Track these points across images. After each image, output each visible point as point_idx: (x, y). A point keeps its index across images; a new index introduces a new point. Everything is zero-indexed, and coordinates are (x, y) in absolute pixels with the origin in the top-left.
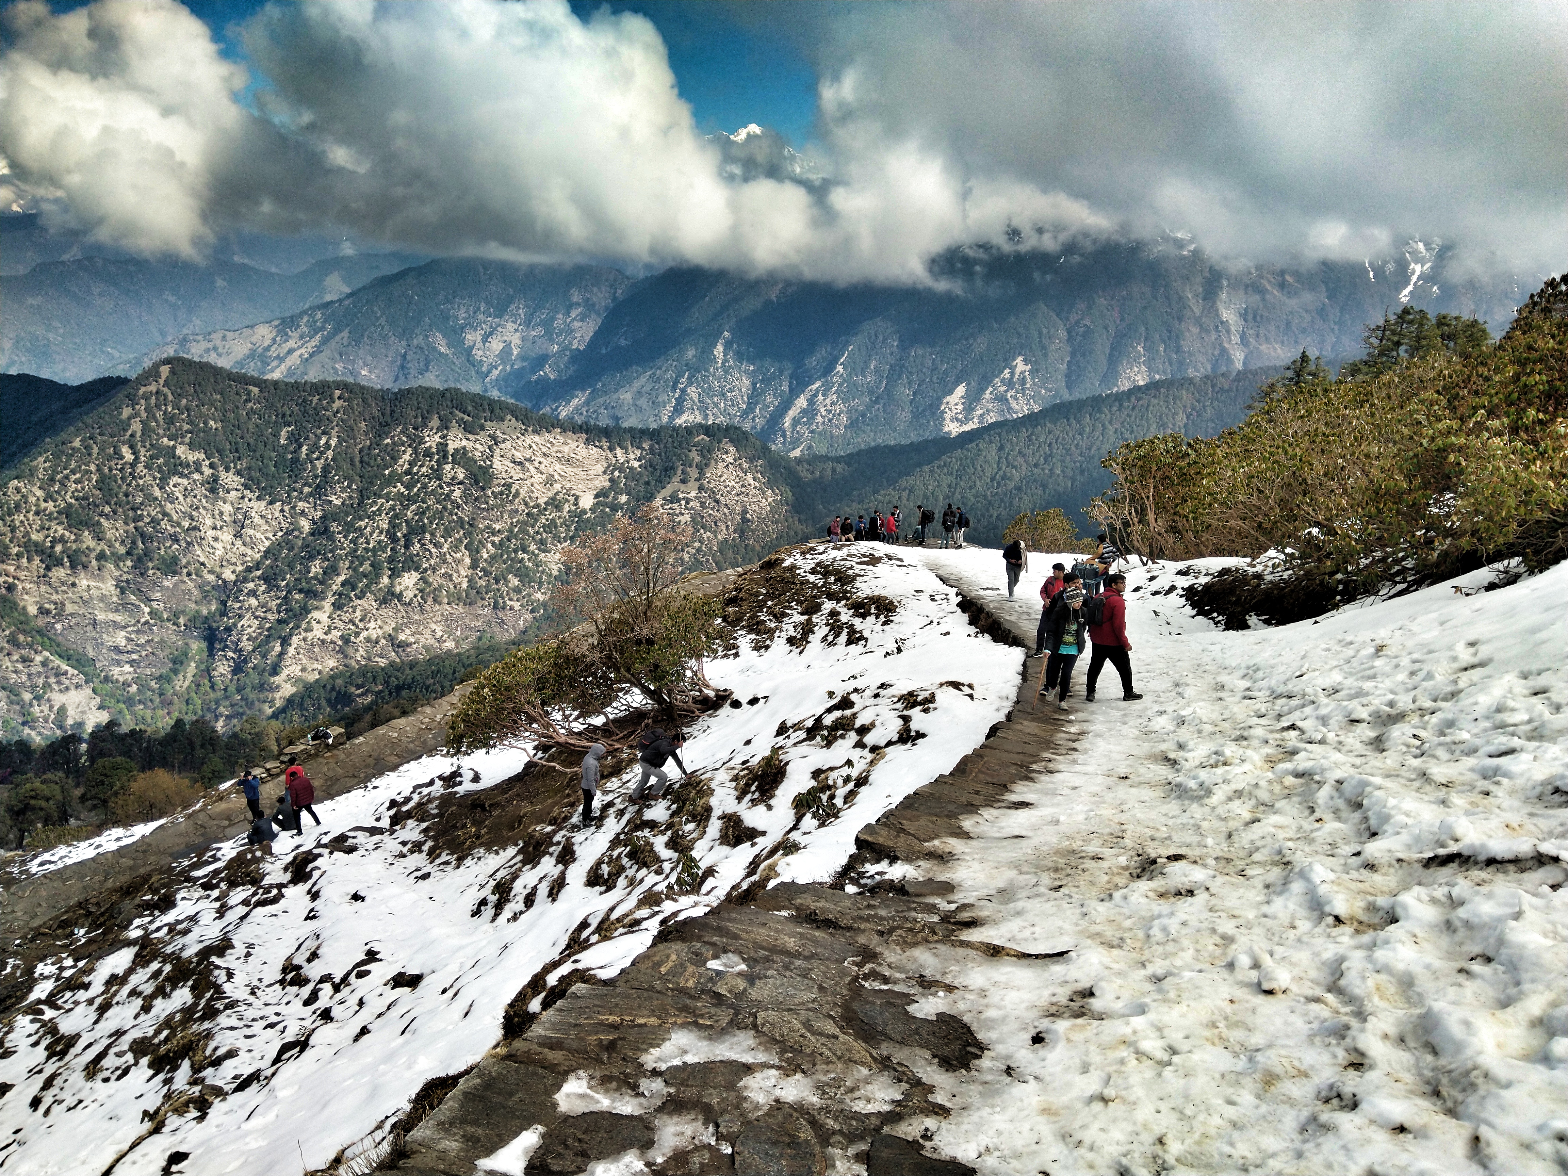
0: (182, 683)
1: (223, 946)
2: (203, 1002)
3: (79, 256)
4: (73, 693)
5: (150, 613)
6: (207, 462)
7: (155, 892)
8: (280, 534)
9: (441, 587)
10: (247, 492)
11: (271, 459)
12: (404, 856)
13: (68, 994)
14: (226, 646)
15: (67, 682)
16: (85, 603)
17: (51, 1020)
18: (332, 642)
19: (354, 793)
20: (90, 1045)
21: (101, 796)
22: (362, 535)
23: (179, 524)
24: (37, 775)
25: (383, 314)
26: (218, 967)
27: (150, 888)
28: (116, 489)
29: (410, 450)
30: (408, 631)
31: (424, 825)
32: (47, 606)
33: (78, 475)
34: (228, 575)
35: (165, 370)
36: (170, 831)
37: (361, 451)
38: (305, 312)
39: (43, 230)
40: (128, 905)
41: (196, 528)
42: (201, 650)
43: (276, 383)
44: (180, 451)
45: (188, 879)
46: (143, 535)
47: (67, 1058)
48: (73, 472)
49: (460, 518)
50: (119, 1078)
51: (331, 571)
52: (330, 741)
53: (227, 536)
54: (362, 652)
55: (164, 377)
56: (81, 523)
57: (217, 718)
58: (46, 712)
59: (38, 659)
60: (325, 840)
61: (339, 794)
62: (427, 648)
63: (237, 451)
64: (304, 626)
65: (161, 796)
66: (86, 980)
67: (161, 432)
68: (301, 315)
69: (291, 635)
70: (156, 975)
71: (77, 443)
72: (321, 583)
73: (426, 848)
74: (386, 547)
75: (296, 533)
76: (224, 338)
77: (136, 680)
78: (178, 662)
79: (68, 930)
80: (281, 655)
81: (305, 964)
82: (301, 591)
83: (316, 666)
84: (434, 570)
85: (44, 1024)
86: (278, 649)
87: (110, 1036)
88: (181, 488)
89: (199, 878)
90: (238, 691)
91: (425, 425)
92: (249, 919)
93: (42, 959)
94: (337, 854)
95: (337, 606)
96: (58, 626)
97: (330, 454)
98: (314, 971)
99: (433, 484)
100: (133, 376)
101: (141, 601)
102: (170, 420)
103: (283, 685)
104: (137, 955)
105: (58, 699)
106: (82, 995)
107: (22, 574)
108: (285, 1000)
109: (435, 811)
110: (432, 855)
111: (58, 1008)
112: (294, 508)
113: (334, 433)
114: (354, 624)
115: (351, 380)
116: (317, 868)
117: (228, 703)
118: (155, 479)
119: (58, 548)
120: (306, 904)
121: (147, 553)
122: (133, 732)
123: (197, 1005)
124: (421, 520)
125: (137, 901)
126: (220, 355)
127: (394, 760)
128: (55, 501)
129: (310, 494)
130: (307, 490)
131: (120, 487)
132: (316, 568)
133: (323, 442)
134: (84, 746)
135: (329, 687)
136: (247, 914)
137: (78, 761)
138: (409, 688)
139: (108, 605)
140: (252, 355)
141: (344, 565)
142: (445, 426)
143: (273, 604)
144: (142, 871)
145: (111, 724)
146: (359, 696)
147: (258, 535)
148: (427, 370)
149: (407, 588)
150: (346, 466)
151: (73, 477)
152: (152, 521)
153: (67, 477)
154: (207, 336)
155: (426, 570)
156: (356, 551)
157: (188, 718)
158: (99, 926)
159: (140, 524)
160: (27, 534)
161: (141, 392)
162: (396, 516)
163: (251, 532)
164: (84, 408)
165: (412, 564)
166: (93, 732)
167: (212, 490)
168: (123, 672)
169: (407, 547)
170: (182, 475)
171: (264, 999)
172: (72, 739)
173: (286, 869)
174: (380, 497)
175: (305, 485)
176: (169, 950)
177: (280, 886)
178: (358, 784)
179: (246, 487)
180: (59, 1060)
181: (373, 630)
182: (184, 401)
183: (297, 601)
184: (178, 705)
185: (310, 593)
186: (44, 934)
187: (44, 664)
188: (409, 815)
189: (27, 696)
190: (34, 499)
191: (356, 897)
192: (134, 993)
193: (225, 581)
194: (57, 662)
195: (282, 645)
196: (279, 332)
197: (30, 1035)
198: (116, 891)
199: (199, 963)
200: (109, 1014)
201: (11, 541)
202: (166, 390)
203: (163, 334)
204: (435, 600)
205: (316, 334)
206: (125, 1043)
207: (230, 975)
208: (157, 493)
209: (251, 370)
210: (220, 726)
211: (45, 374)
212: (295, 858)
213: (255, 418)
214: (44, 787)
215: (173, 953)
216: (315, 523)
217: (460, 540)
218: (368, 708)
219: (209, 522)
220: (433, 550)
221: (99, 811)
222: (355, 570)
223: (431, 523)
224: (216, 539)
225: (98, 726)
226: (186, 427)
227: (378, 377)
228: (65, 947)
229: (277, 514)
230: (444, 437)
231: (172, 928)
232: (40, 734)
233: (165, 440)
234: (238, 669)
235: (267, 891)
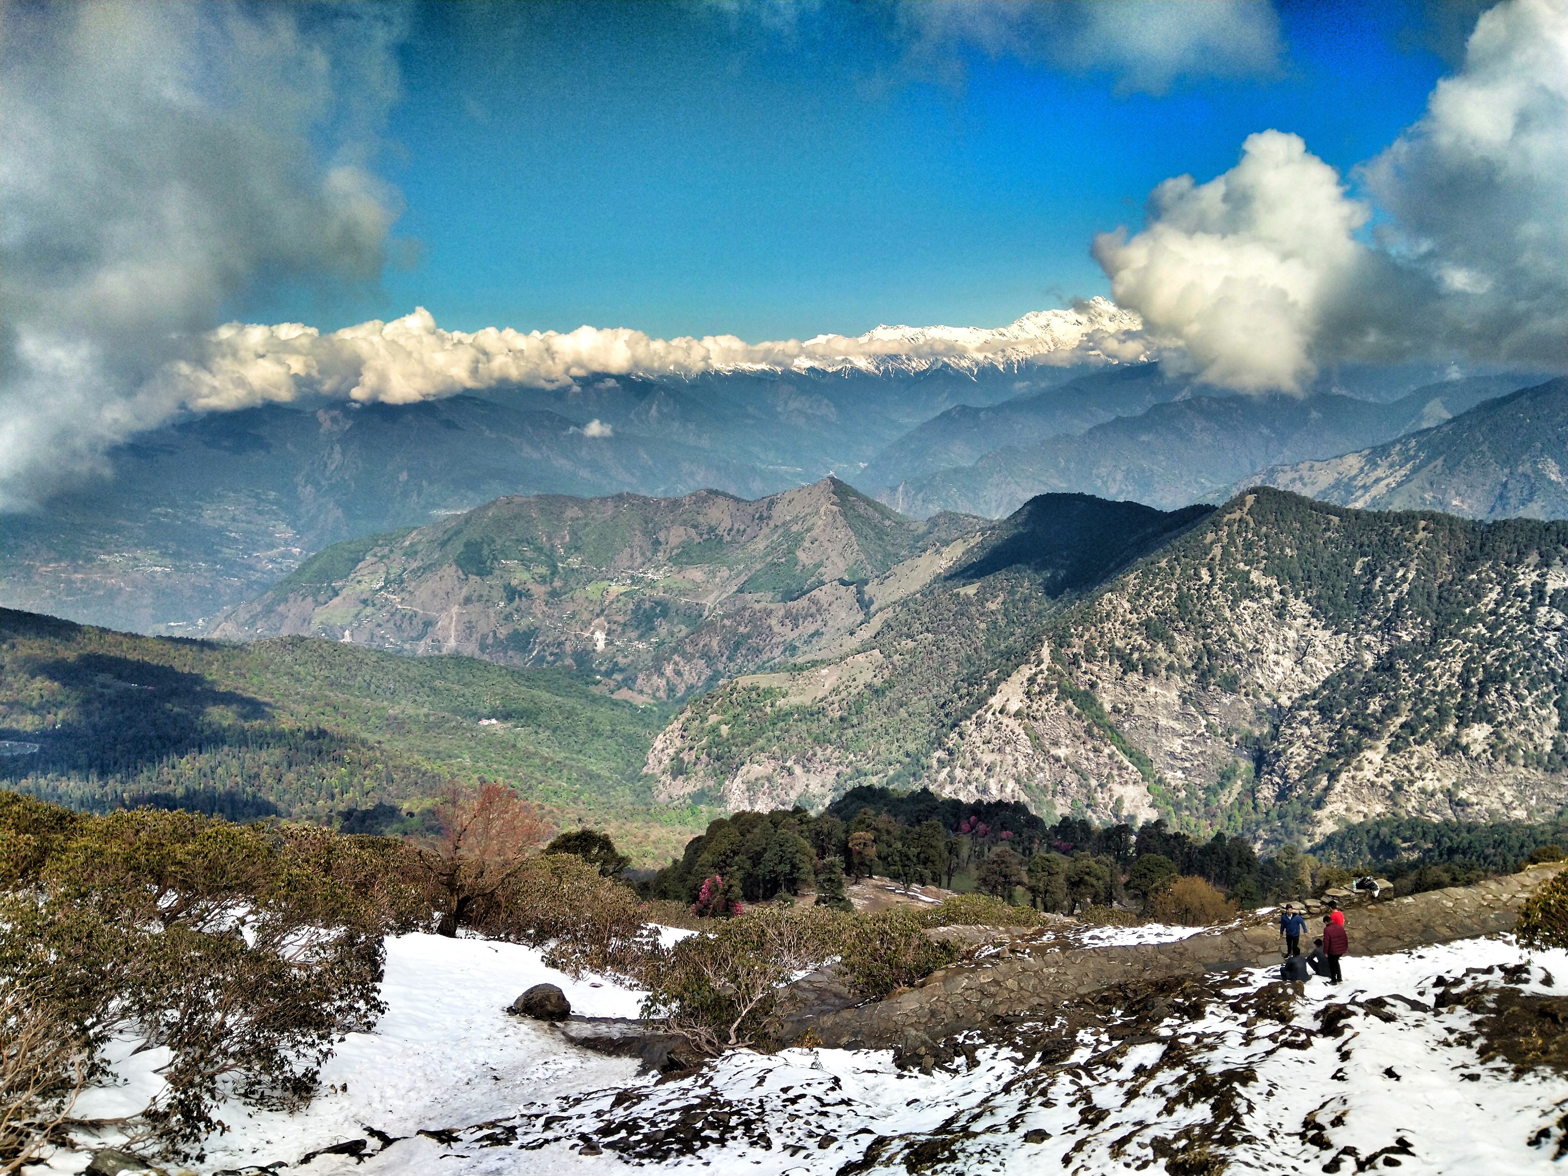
0: (1228, 798)
1: (1247, 1076)
2: (1221, 1126)
3: (1189, 396)
4: (1130, 787)
5: (1206, 726)
6: (1278, 589)
7: (1187, 997)
8: (1342, 665)
9: (1516, 747)
10: (1314, 621)
11: (1342, 588)
12: (1449, 1045)
13: (1102, 1069)
14: (1273, 771)
15: (1127, 776)
16: (1151, 707)
17: (1087, 1087)
18: (1382, 786)
19: (1396, 956)
20: (1116, 1125)
21: (1143, 888)
22: (1430, 677)
23: (1244, 646)
24: (1093, 855)
25: (1485, 439)
26: (1239, 1095)
27: (1182, 991)
28: (1191, 607)
29: (1498, 589)
30: (1470, 789)
31: (1477, 1017)
32: (1120, 705)
33: (1161, 593)
34: (1285, 701)
35: (1250, 499)
36: (1207, 941)
37: (1441, 586)
38: (1399, 441)
39: (1161, 375)
40: (1161, 1001)
41: (1258, 651)
42: (1248, 770)
43: (1357, 514)
44: (1255, 576)
45: (1219, 995)
46: (1209, 653)
47: (1097, 1129)
48: (1157, 590)
49: (1552, 670)
50: (1138, 1168)
51: (1391, 710)
52: (1376, 893)
53: (1287, 662)
54: (1414, 802)
55: (1248, 506)
56: (1157, 635)
57: (1256, 839)
58: (1107, 799)
59: (1107, 751)
60: (1361, 998)
61: (1379, 952)
62: (1492, 813)
63: (1309, 579)
64: (1354, 764)
65: (1197, 904)
66: (1119, 1061)
67: (1239, 557)
68: (1393, 444)
69: (1339, 771)
70: (1181, 1080)
71: (1163, 564)
72: (1379, 721)
73: (1478, 1043)
74: (1456, 692)
75: (1358, 667)
76: (1311, 468)
77: (1187, 787)
78: (1226, 777)
79: (1108, 1007)
80: (1327, 789)
81: (1328, 1126)
82: (1355, 727)
83: (1362, 808)
84: (1511, 725)
85: (1081, 1089)
86: (1324, 782)
87: (1135, 1124)
88: (1250, 611)
89: (1229, 998)
90: (1280, 817)
91: (1520, 561)
92: (1274, 1057)
93: (1084, 1026)
94: (1372, 1018)
95: (1393, 749)
96: (1126, 725)
97: (1406, 587)
98: (1339, 1137)
99: (1522, 628)
100: (1220, 504)
101: (1200, 713)
102: (1249, 546)
103: (1325, 821)
104: (1165, 1054)
105: (1118, 790)
106: (1113, 1073)
107: (1104, 675)
108: (1304, 1156)
109: (1492, 1005)
110: (1484, 1054)
111: (1093, 1078)
112: (1359, 640)
113: (1413, 565)
114: (1409, 771)
115: (1439, 510)
116: (1349, 1026)
117: (1267, 827)
118: (1227, 601)
119: (1136, 656)
120: (1333, 1062)
121: (1211, 670)
122: (1177, 835)
123: (1217, 1126)
124: (1501, 666)
125: (1169, 1000)
126: (1305, 485)
127: (1447, 933)
128: (1139, 614)
129: (1379, 628)
130: (1375, 623)
131: (1195, 606)
132: (1375, 705)
133: (1400, 574)
134: (1133, 838)
135: (1373, 833)
136: (1273, 1051)
137: (1127, 852)
138: (1464, 853)
139: (1171, 713)
140: (1336, 486)
141: (1406, 706)
142: (1545, 563)
143: (1326, 736)
144: (1177, 972)
145: (1159, 823)
146: (1405, 849)
147: (1319, 664)
148: (1531, 500)
149: (1475, 741)
150: (1422, 601)
151: (1156, 594)
152: (1219, 640)
153: (1151, 594)
154: (1294, 467)
155: (1501, 724)
156: (1421, 692)
157: (1227, 833)
158: (1134, 1013)
159: (1209, 641)
160: (1112, 641)
161: (1225, 519)
162: (1473, 660)
163: (1312, 660)
164: (1175, 533)
165: (1484, 715)
166: (1143, 827)
167: (1280, 616)
168: (1175, 777)
169: (1480, 695)
170: (1252, 599)
171: (1282, 1147)
172: (1123, 830)
173: (1316, 1016)
174: (1456, 637)
175: (1374, 618)
176: (1195, 1059)
177: (1310, 1033)
178: (1401, 947)
179: (1314, 615)
180: (1091, 1128)
181: (1430, 781)
182: (1264, 529)
183: (1350, 737)
184: (1221, 818)
185: (1365, 730)
186: (1087, 1003)
187: (1111, 757)
188: (1459, 1000)
189: (1094, 783)
190: (1122, 610)
191: (1390, 1073)
192: (1159, 1090)
193: (1280, 706)
194: (1121, 757)
195: (1329, 780)
196: (1367, 461)
197: (1068, 1094)
198: (1151, 984)
199: (1223, 1084)
200: (1135, 1102)
201: (1099, 645)
202: (1249, 518)
203: (1253, 465)
204: (1508, 760)
205: (1407, 462)
206: (1147, 1136)
207: (1251, 1108)
208: (1228, 614)
209: (1334, 500)
210: (1257, 847)
211: (1145, 502)
212: (1327, 1008)
213: (1332, 548)
214: (1096, 866)
215: (1198, 1064)
216: (1379, 658)
217: (1548, 695)
218: (1413, 865)
219: (1272, 646)
220: (1513, 703)
221: (1139, 902)
222: (1417, 713)
223: (1514, 671)
224: (1277, 664)
225: (1147, 822)
226: (1263, 553)
227: (1471, 507)
228: (1104, 1022)
229: (1341, 645)
230: (1542, 575)
231: (1200, 1038)
232: (1099, 818)
233: (1242, 564)
234: (1281, 796)
235: (1297, 1032)
